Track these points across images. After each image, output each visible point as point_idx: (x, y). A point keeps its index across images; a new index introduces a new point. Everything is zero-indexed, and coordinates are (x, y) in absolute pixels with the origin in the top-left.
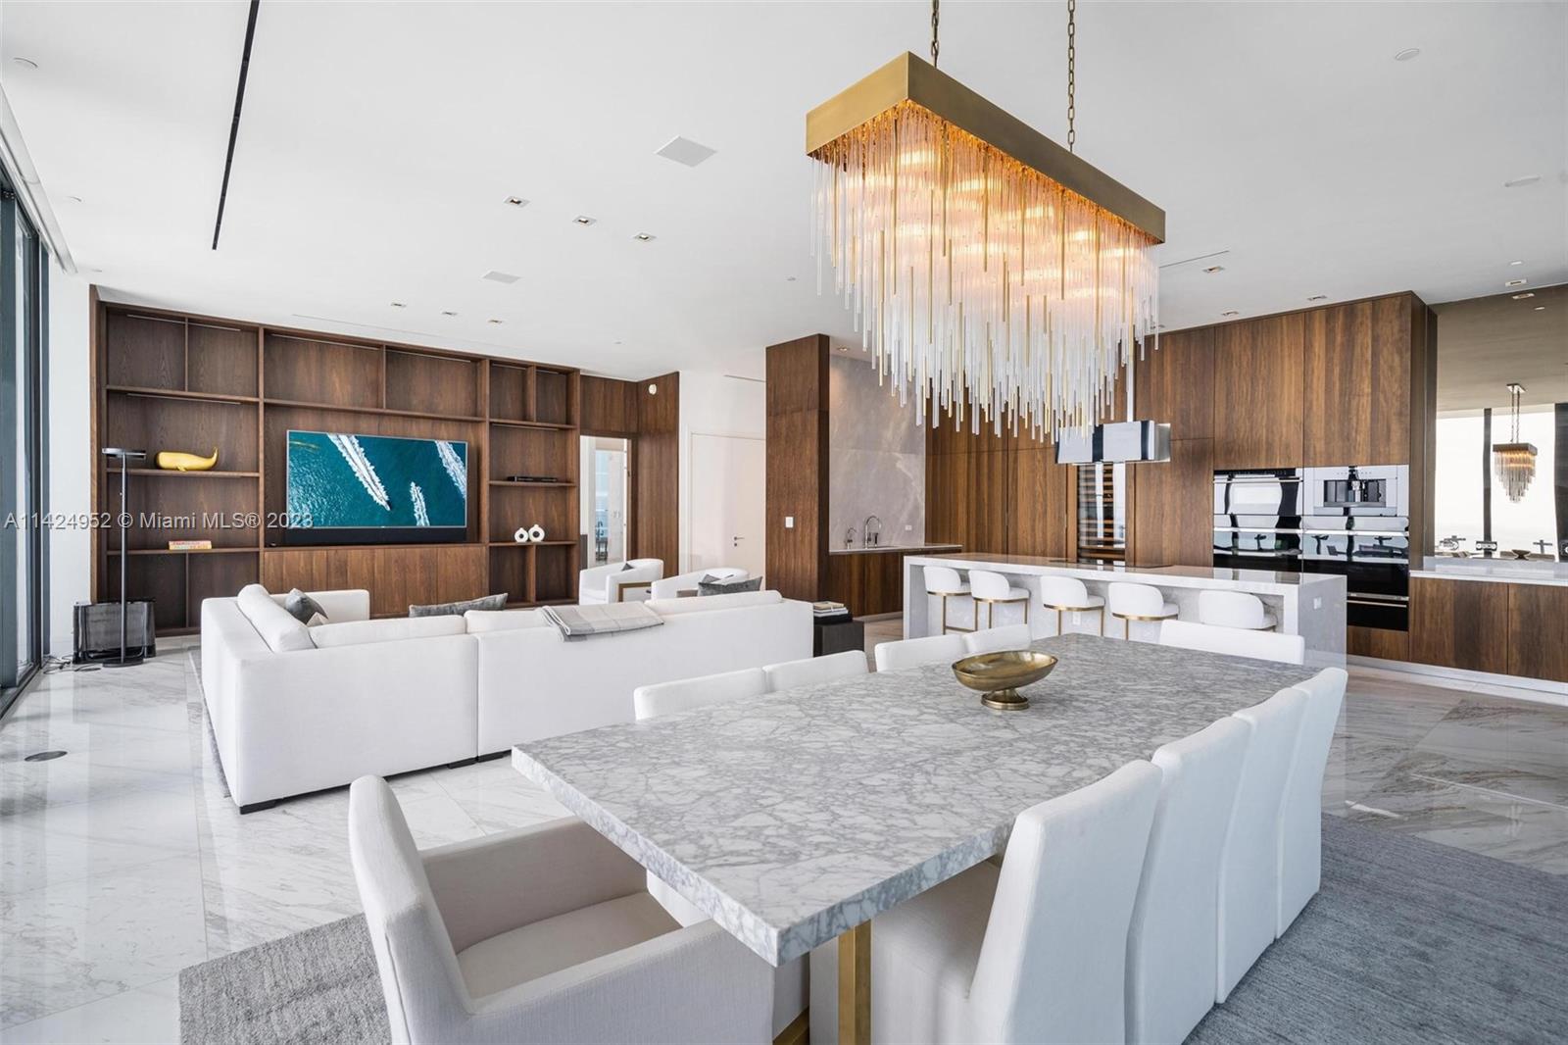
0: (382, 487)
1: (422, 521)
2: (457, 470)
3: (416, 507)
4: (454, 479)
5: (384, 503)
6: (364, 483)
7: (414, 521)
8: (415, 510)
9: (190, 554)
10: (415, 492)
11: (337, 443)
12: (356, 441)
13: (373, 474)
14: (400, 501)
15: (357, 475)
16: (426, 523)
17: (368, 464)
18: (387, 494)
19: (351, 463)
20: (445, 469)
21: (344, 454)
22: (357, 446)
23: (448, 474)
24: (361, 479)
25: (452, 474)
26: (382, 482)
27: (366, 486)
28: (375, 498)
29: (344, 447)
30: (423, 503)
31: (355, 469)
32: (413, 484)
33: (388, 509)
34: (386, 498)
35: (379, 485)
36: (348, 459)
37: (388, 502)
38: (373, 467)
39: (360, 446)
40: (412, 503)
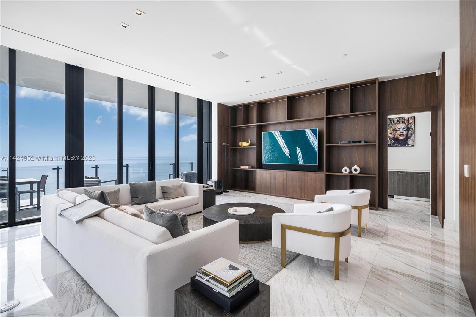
0: (287, 149)
1: (301, 162)
2: (314, 141)
3: (299, 156)
4: (312, 144)
5: (288, 155)
6: (282, 148)
7: (298, 162)
8: (298, 158)
9: (243, 170)
10: (298, 150)
11: (274, 134)
12: (279, 133)
13: (285, 144)
14: (293, 154)
15: (280, 145)
16: (302, 163)
17: (283, 141)
18: (289, 151)
19: (278, 141)
20: (309, 140)
21: (276, 138)
22: (280, 135)
23: (310, 143)
24: (281, 146)
25: (312, 143)
26: (287, 147)
27: (283, 149)
28: (285, 153)
29: (276, 136)
30: (301, 155)
31: (279, 143)
32: (297, 147)
33: (290, 157)
34: (289, 153)
35: (286, 148)
36: (278, 140)
37: (290, 155)
38: (285, 142)
39: (281, 135)
40: (297, 155)
